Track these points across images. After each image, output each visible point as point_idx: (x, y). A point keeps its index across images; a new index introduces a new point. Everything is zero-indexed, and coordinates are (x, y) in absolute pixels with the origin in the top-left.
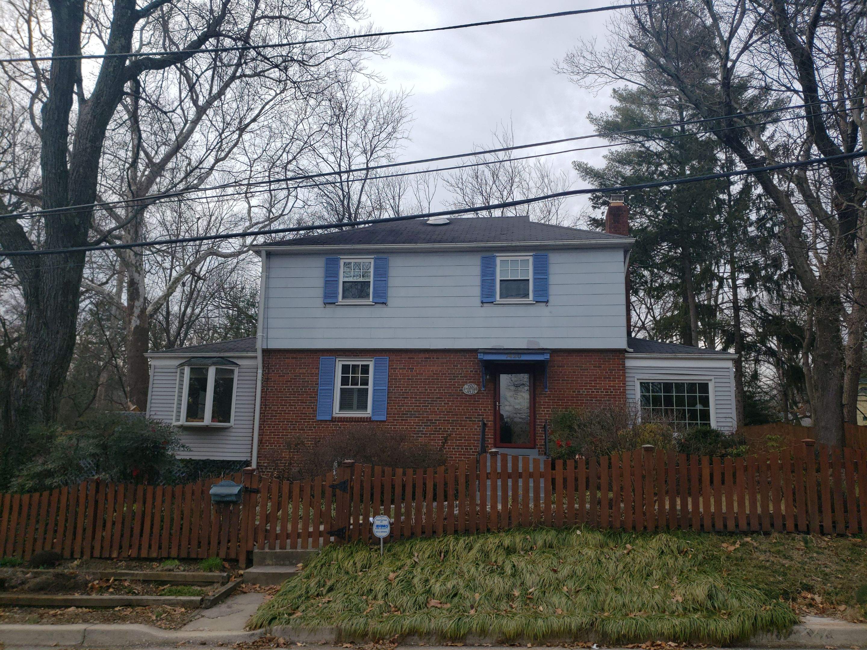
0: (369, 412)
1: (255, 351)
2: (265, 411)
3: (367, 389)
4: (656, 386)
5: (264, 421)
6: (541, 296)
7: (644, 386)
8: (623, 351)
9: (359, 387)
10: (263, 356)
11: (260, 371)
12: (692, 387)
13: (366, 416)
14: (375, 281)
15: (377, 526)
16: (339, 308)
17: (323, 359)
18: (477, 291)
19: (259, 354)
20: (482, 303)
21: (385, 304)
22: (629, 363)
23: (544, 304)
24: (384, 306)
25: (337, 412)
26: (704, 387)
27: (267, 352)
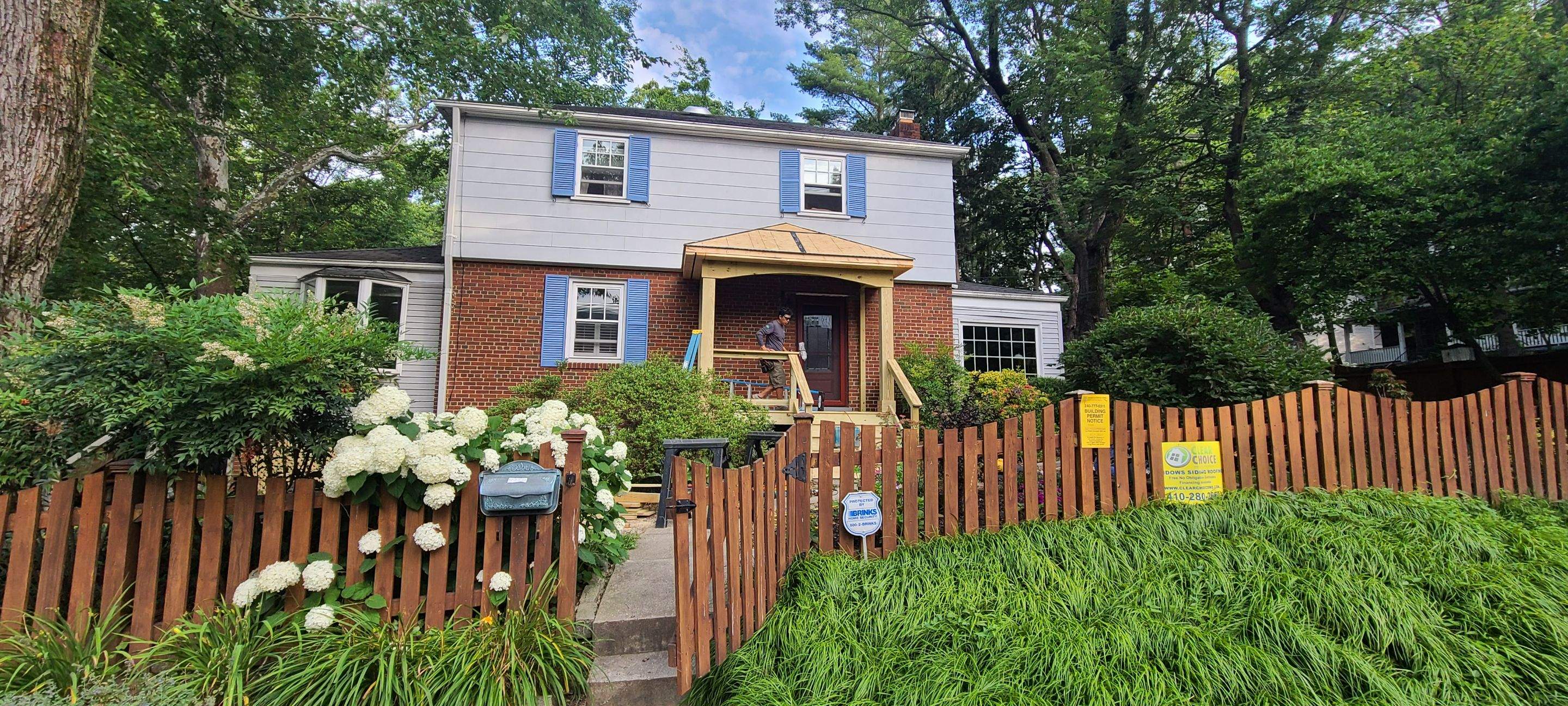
0: (618, 358)
1: (441, 261)
2: (457, 351)
3: (616, 325)
4: (980, 331)
5: (455, 367)
6: (857, 209)
7: (967, 331)
8: (948, 286)
9: (604, 320)
10: (454, 268)
11: (449, 292)
12: (1017, 332)
13: (616, 362)
14: (630, 169)
15: (853, 513)
16: (575, 205)
17: (552, 280)
18: (775, 196)
19: (449, 266)
20: (782, 212)
21: (644, 203)
22: (955, 302)
23: (861, 220)
24: (643, 206)
25: (570, 355)
26: (1030, 334)
27: (458, 262)
